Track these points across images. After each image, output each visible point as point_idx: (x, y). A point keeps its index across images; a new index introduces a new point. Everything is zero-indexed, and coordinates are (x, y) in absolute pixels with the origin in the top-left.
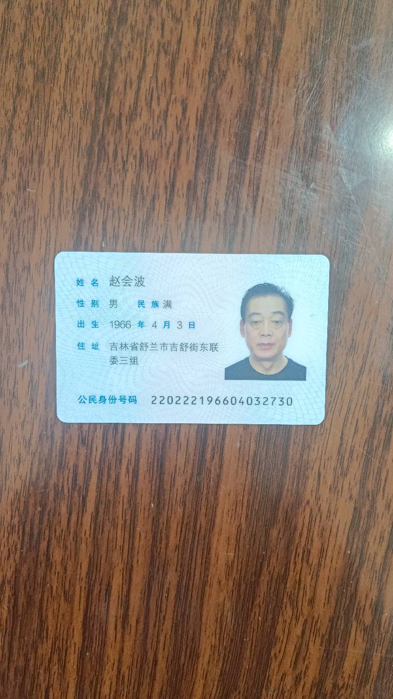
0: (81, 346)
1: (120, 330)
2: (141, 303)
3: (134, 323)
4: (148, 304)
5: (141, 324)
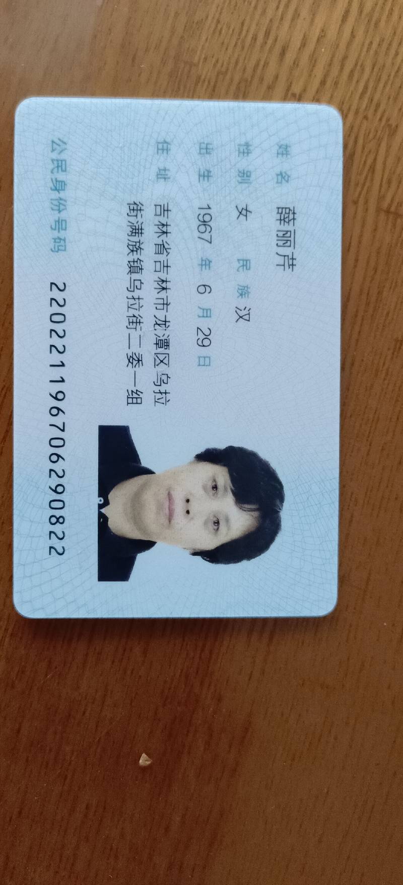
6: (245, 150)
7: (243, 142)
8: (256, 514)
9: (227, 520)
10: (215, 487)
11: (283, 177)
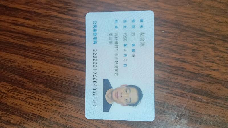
0: (116, 21)
1: (123, 37)
2: (134, 45)
3: (126, 43)
4: (133, 48)
5: (125, 45)
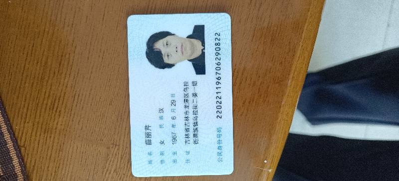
6: (162, 162)
7: (163, 164)
8: (155, 48)
9: (164, 45)
10: (168, 56)
11: (150, 154)
